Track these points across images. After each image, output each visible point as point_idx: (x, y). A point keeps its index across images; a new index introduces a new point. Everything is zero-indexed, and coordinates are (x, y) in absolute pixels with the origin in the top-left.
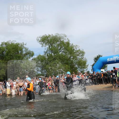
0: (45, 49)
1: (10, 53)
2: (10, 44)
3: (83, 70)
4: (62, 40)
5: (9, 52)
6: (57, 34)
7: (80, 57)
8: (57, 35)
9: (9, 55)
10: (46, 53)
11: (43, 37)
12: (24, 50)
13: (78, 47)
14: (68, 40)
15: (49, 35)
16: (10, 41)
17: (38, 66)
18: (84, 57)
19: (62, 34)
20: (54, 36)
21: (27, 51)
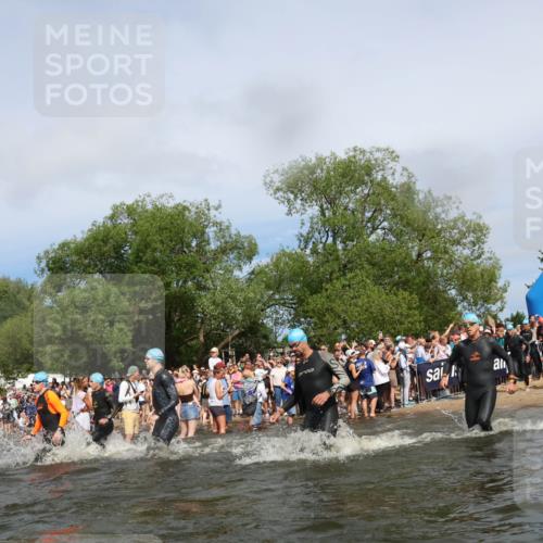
0: (303, 224)
1: (149, 251)
2: (147, 211)
3: (482, 310)
4: (379, 177)
5: (146, 248)
6: (355, 150)
7: (467, 252)
8: (354, 157)
9: (144, 259)
10: (307, 242)
11: (290, 168)
12: (211, 235)
13: (455, 206)
14: (405, 173)
15: (321, 160)
16: (148, 199)
17: (279, 304)
18: (486, 247)
19: (378, 150)
20: (341, 162)
21: (224, 236)
